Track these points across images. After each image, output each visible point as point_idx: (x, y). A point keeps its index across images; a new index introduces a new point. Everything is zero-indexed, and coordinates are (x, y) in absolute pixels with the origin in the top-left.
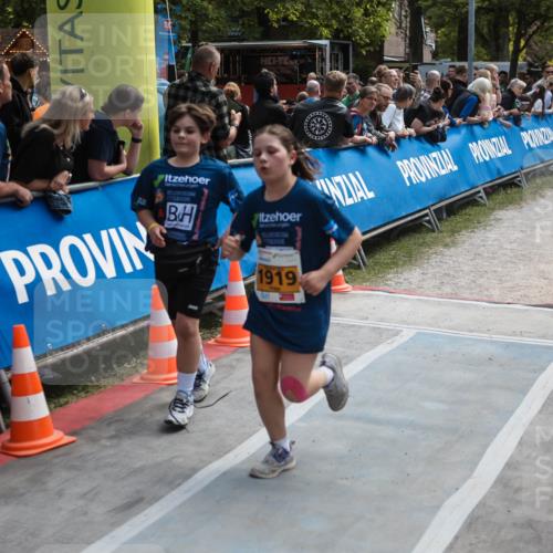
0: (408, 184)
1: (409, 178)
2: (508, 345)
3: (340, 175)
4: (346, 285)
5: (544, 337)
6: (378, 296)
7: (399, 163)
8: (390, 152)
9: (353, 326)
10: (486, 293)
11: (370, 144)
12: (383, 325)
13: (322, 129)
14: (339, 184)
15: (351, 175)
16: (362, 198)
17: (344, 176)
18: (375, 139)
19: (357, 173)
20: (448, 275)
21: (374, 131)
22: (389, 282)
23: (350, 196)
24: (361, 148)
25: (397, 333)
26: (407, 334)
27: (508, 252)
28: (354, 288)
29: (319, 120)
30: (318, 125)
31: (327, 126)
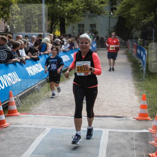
0: (30, 76)
1: (30, 74)
3: (10, 73)
4: (18, 113)
6: (31, 116)
7: (26, 68)
9: (28, 128)
10: (67, 113)
11: (17, 62)
12: (38, 127)
13: (4, 56)
14: (10, 76)
15: (13, 73)
16: (17, 81)
17: (11, 73)
19: (15, 72)
20: (52, 107)
21: (18, 57)
22: (32, 111)
23: (14, 81)
24: (14, 63)
25: (45, 129)
26: (48, 130)
27: (68, 98)
28: (21, 114)
29: (2, 53)
30: (2, 55)
31: (5, 55)
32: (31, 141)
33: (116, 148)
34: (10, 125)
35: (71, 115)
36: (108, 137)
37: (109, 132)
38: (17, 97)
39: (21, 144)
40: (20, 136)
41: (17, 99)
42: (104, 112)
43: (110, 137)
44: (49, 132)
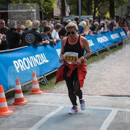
2: (94, 110)
4: (41, 91)
5: (106, 107)
6: (51, 94)
7: (57, 50)
8: (54, 46)
9: (43, 105)
10: (87, 92)
11: (47, 44)
12: (53, 105)
13: (31, 39)
14: (37, 57)
15: (41, 54)
16: (45, 62)
17: (39, 55)
18: (49, 42)
19: (43, 54)
21: (49, 39)
22: (55, 89)
23: (41, 61)
25: (58, 107)
27: (94, 77)
28: (43, 92)
29: (30, 36)
30: (30, 38)
31: (33, 38)
32: (39, 119)
33: (117, 128)
34: (28, 102)
35: (89, 94)
36: (115, 116)
37: (118, 111)
38: (44, 76)
39: (29, 121)
40: (32, 114)
41: (43, 78)
42: (122, 92)
43: (116, 116)
44: (60, 111)
